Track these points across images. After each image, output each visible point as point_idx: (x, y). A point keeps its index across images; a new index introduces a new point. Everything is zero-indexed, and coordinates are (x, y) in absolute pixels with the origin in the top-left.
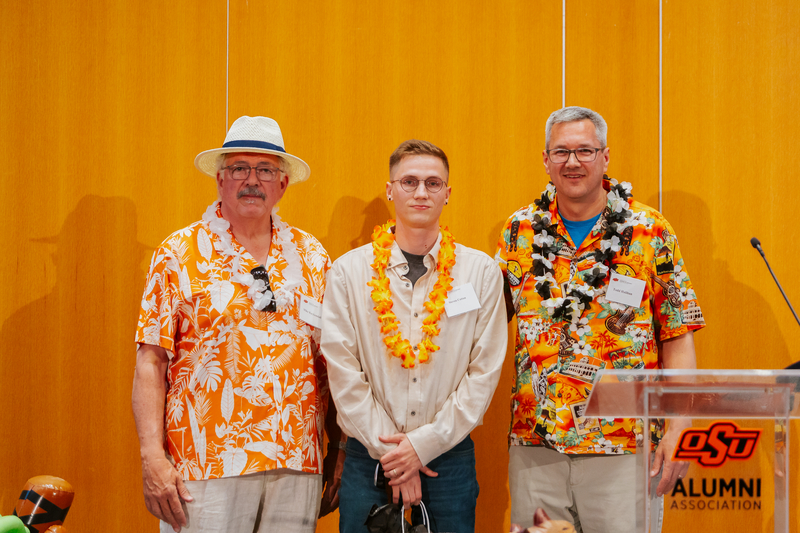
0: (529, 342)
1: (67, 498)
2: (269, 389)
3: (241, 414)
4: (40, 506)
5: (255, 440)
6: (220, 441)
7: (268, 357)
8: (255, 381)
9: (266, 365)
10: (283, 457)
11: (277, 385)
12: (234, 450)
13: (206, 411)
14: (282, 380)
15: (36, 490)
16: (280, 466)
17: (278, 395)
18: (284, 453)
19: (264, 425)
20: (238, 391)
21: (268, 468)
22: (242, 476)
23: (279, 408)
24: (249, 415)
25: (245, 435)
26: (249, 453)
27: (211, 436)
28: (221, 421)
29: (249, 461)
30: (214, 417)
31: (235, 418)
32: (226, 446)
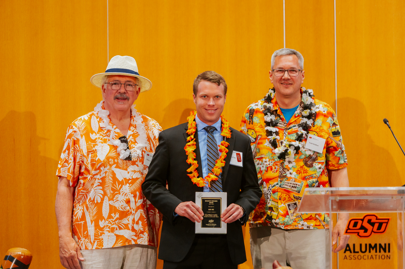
0: (262, 171)
1: (29, 259)
2: (128, 202)
3: (113, 215)
4: (15, 263)
5: (120, 228)
6: (102, 229)
7: (128, 184)
8: (121, 197)
9: (126, 189)
10: (136, 238)
11: (132, 199)
12: (109, 234)
13: (95, 213)
14: (135, 196)
15: (12, 255)
16: (133, 243)
17: (133, 205)
18: (136, 236)
19: (125, 221)
20: (111, 203)
21: (127, 244)
22: (113, 248)
23: (133, 212)
24: (117, 216)
25: (115, 226)
26: (117, 236)
27: (97, 226)
28: (102, 218)
29: (117, 240)
30: (99, 216)
31: (110, 217)
32: (105, 232)
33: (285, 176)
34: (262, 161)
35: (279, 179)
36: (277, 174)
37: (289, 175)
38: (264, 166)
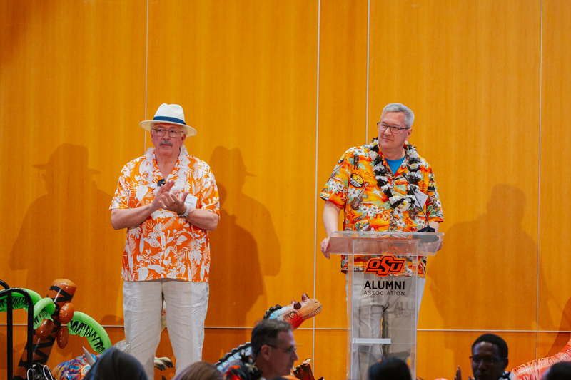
0: (369, 217)
1: (73, 290)
2: (159, 239)
3: (147, 251)
4: (60, 293)
5: (153, 264)
6: (138, 263)
7: (160, 224)
8: (153, 235)
9: (159, 227)
10: (165, 273)
11: (163, 237)
12: (143, 268)
13: (134, 248)
14: (166, 234)
15: (58, 286)
16: (163, 277)
17: (164, 242)
18: (165, 270)
19: (156, 257)
20: (145, 239)
21: (157, 278)
22: (145, 281)
23: (163, 249)
24: (150, 252)
25: (148, 261)
26: (149, 269)
27: (135, 260)
28: (139, 253)
29: (149, 274)
30: (137, 251)
31: (144, 252)
32: (140, 266)
33: (395, 225)
34: (370, 207)
35: (390, 228)
36: (387, 222)
37: (398, 225)
38: (373, 213)
